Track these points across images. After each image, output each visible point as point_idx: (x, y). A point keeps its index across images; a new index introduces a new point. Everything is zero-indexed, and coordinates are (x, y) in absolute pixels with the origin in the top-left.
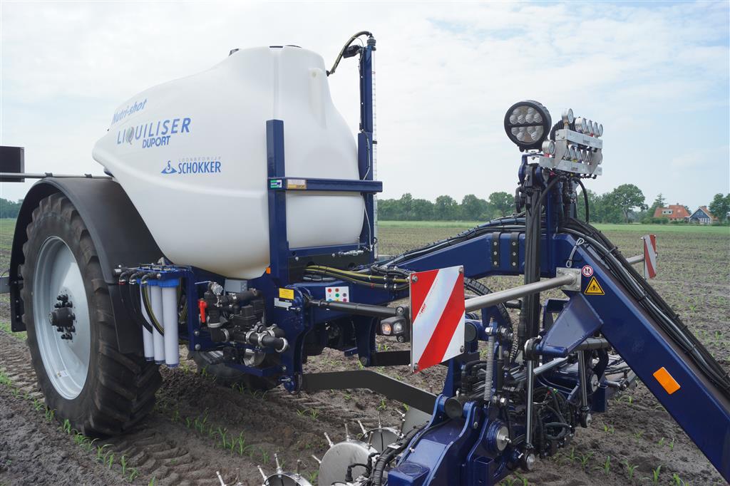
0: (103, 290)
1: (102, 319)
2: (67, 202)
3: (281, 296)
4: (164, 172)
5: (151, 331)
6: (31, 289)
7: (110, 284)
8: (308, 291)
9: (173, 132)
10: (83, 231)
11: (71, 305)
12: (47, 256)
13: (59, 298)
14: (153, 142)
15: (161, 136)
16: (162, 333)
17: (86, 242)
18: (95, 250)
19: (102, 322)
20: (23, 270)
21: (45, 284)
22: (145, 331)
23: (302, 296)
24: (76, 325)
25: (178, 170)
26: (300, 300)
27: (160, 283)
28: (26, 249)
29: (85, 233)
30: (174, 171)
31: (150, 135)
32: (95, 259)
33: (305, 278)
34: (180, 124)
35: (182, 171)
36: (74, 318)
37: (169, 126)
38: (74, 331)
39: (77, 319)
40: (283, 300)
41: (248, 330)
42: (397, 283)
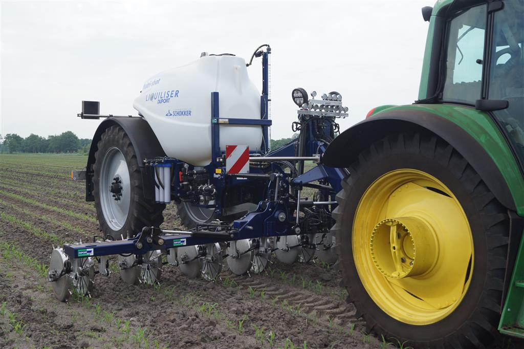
0: (138, 171)
1: (137, 184)
2: (121, 129)
3: (216, 172)
4: (167, 115)
5: (159, 188)
6: (98, 176)
7: (141, 167)
9: (171, 97)
10: (129, 143)
11: (120, 182)
12: (108, 158)
13: (115, 179)
14: (162, 101)
15: (166, 98)
16: (163, 188)
17: (130, 148)
18: (134, 152)
19: (137, 186)
20: (94, 166)
21: (106, 173)
22: (156, 188)
23: (224, 172)
24: (123, 192)
25: (173, 114)
26: (224, 174)
27: (163, 165)
28: (97, 155)
29: (130, 144)
30: (171, 115)
31: (161, 98)
32: (134, 157)
34: (174, 93)
35: (175, 115)
36: (121, 188)
37: (170, 94)
38: (121, 195)
39: (123, 189)
40: (217, 174)
41: (200, 185)
42: (263, 165)
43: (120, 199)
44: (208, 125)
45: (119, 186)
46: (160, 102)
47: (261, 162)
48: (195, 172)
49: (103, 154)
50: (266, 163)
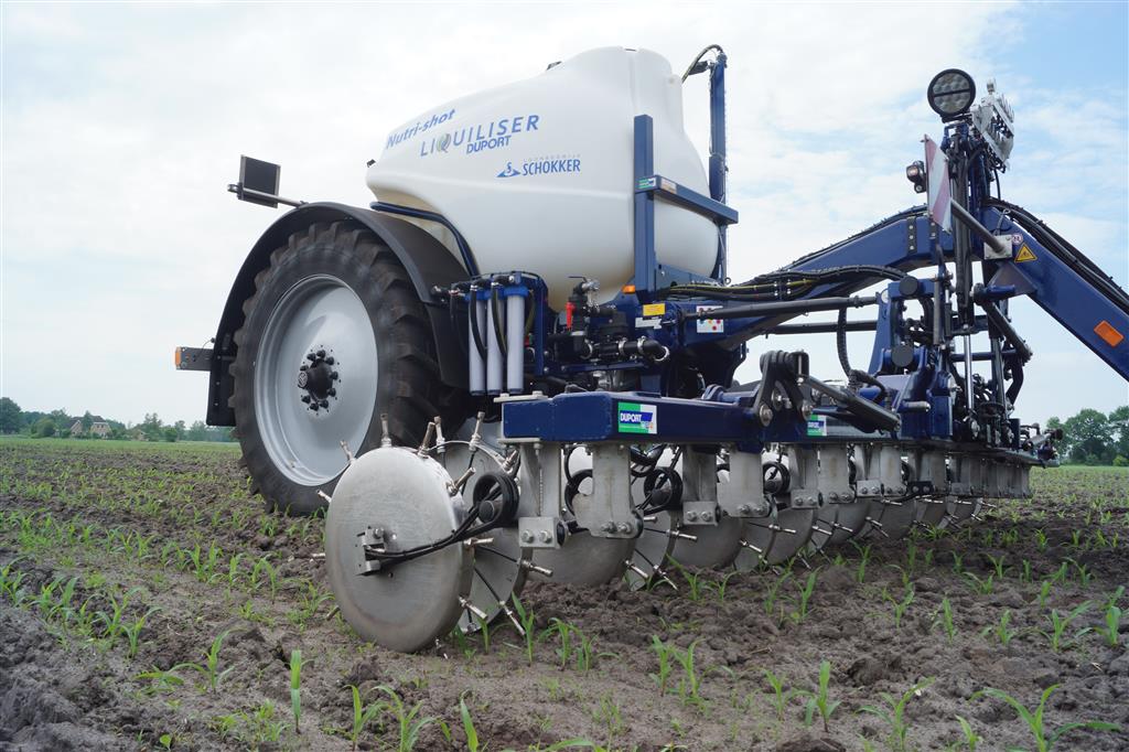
0: (412, 318)
1: (408, 353)
3: (646, 314)
4: (502, 175)
6: (252, 358)
7: (429, 305)
9: (514, 131)
10: (380, 254)
11: (330, 362)
13: (310, 357)
14: (484, 144)
15: (497, 137)
16: (504, 353)
17: (384, 266)
20: (240, 337)
21: (274, 348)
22: (474, 358)
24: (339, 385)
25: (522, 171)
26: (675, 313)
27: (508, 291)
28: (250, 308)
29: (385, 255)
30: (516, 173)
31: (478, 138)
34: (524, 123)
35: (528, 172)
36: (334, 377)
37: (509, 126)
38: (333, 394)
39: (341, 377)
40: (648, 318)
42: (792, 288)
43: (325, 405)
44: (624, 195)
45: (324, 372)
46: (474, 148)
47: (785, 280)
49: (270, 302)
50: (805, 281)
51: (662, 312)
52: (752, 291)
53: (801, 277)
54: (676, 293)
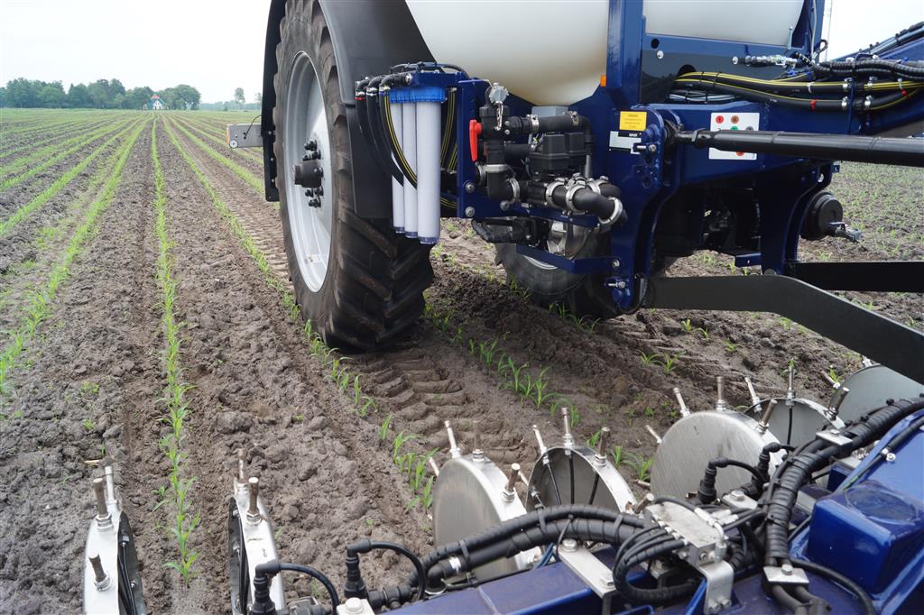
0: (341, 120)
1: (341, 166)
3: (623, 126)
5: (402, 183)
7: (348, 105)
8: (677, 118)
10: (323, 30)
11: (319, 156)
13: (308, 147)
16: (415, 185)
18: (333, 57)
20: (275, 114)
21: (298, 129)
22: (395, 182)
23: (662, 124)
24: (324, 184)
26: (658, 132)
27: (413, 94)
28: (277, 82)
29: (325, 33)
32: (334, 71)
33: (674, 96)
36: (321, 174)
38: (322, 193)
39: (324, 175)
40: (624, 134)
41: (551, 180)
42: (876, 94)
43: (321, 204)
45: (316, 166)
47: (864, 77)
48: (536, 123)
50: (900, 83)
51: (642, 126)
52: (803, 92)
53: (893, 74)
54: (684, 86)
